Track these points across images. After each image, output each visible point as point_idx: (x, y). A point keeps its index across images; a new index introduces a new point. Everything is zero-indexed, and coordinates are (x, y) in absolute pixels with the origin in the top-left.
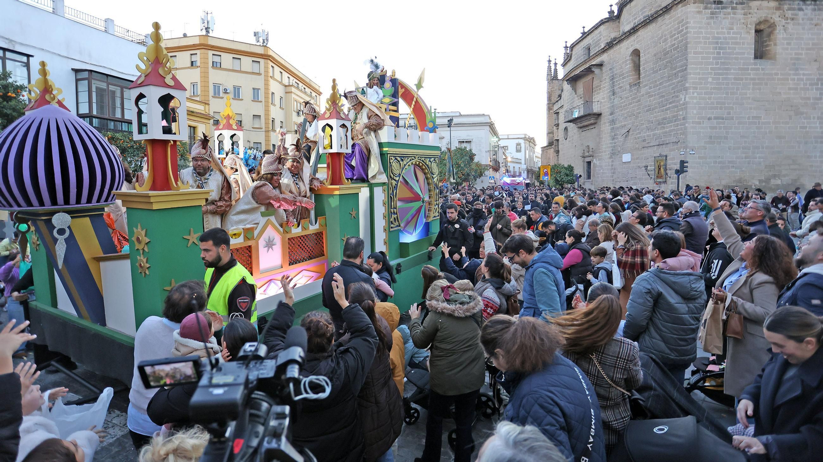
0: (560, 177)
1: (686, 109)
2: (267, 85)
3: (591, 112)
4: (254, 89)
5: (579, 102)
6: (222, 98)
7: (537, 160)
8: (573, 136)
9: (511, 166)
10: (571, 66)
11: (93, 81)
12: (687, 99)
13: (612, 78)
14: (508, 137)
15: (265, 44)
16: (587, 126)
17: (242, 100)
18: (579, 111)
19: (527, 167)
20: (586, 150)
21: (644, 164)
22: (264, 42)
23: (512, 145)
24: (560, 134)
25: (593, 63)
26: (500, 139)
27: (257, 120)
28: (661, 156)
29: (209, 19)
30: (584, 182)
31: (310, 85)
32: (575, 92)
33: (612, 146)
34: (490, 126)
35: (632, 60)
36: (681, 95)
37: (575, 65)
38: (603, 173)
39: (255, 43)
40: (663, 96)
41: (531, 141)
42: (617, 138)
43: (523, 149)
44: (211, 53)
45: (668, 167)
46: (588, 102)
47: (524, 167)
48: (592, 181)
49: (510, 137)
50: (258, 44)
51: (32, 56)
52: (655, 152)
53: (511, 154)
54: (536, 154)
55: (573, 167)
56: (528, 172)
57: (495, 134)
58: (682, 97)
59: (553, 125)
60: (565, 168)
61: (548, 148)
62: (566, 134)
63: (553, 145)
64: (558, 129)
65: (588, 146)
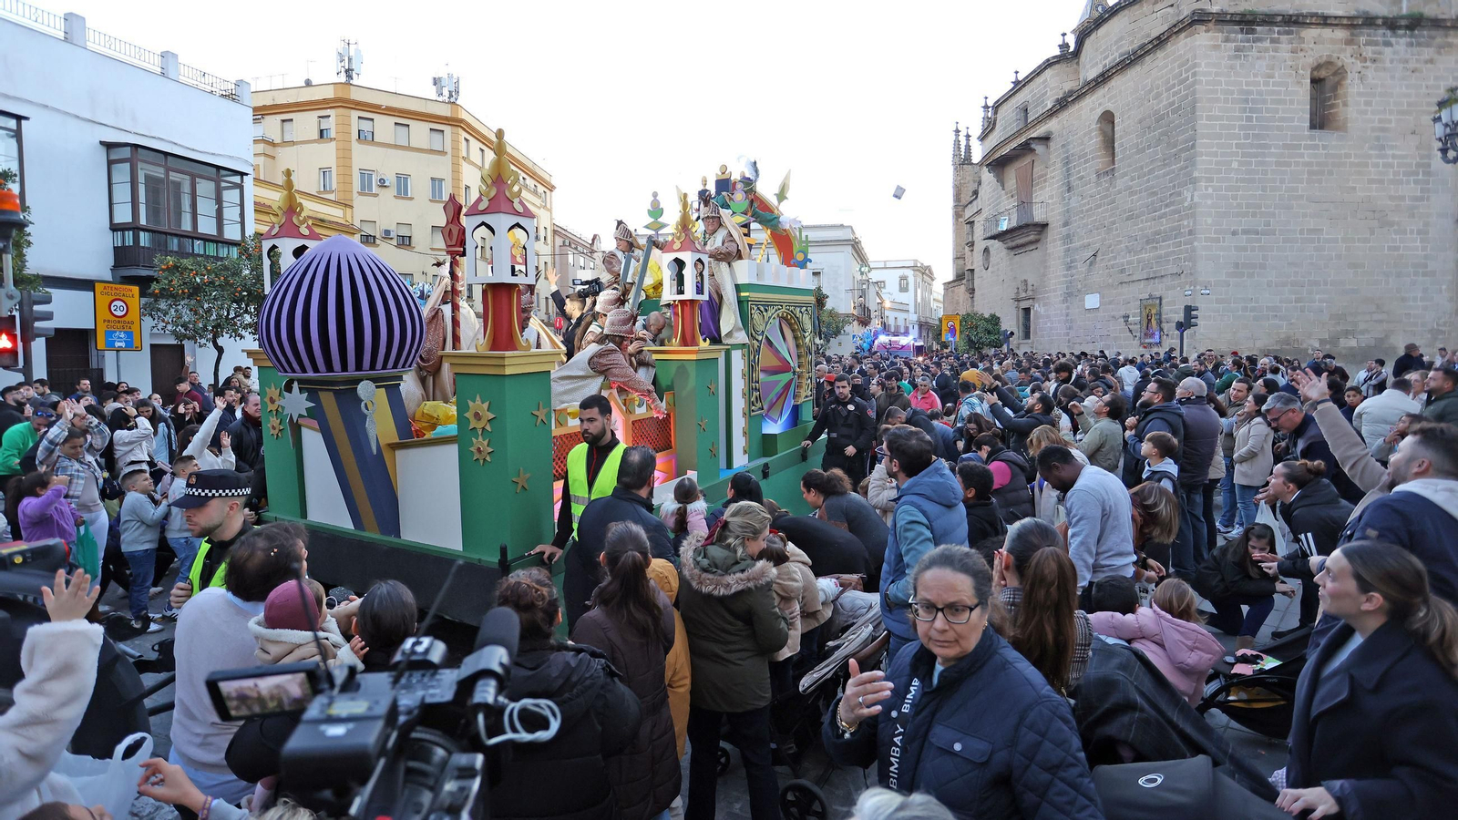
0: (977, 334)
1: (1193, 215)
2: (456, 172)
3: (1030, 222)
4: (433, 179)
5: (1009, 203)
6: (376, 195)
7: (935, 305)
8: (998, 264)
9: (891, 317)
10: (994, 139)
11: (140, 165)
12: (1196, 199)
13: (1067, 161)
14: (885, 265)
15: (452, 100)
16: (1023, 245)
17: (412, 199)
18: (1009, 220)
19: (919, 318)
20: (1022, 287)
21: (1123, 313)
22: (451, 96)
23: (892, 279)
24: (976, 260)
25: (1032, 136)
26: (870, 269)
28: (1151, 297)
29: (352, 53)
30: (1019, 344)
31: (535, 174)
32: (1003, 185)
33: (1066, 281)
34: (852, 246)
35: (1101, 129)
36: (1185, 191)
37: (1002, 139)
38: (1051, 329)
39: (434, 97)
40: (1155, 194)
41: (925, 272)
42: (1076, 267)
43: (911, 287)
44: (355, 114)
45: (1164, 317)
46: (1024, 204)
47: (914, 317)
48: (1033, 343)
49: (889, 265)
50: (440, 99)
51: (26, 118)
52: (1142, 290)
53: (891, 295)
54: (935, 295)
55: (999, 318)
56: (921, 326)
57: (862, 260)
58: (1187, 194)
59: (964, 245)
60: (985, 319)
61: (955, 284)
62: (986, 260)
63: (964, 279)
64: (972, 250)
65: (1026, 281)
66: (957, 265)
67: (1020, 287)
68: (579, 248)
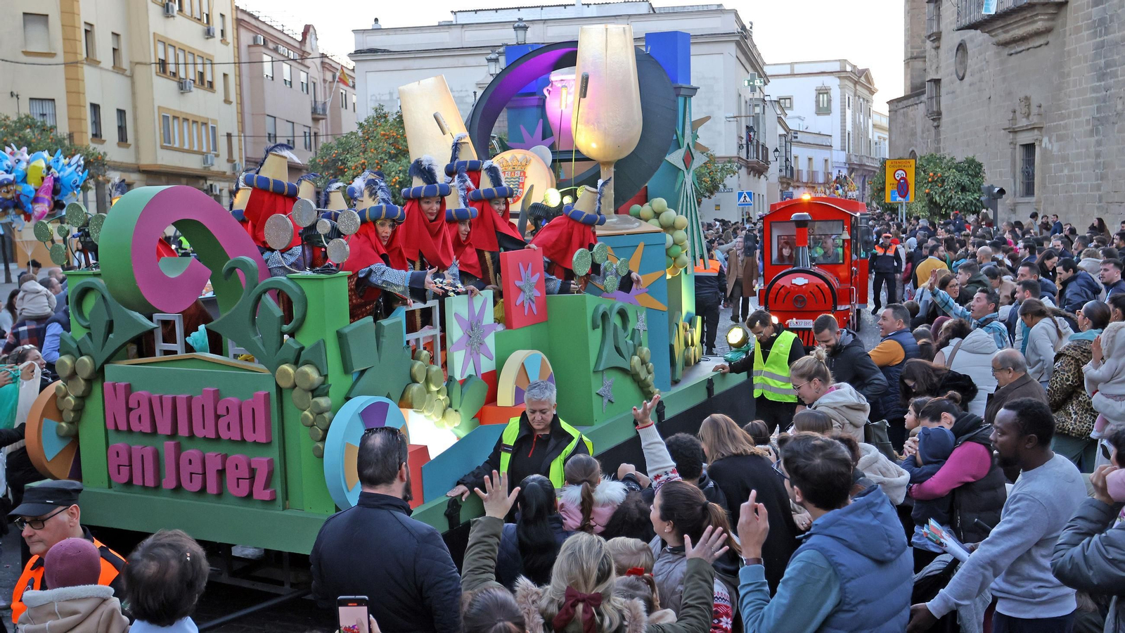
0: (943, 193)
7: (876, 136)
8: (981, 70)
9: (802, 158)
14: (792, 69)
19: (849, 158)
20: (1021, 109)
23: (802, 94)
24: (944, 65)
26: (766, 79)
27: (36, 30)
30: (1015, 205)
33: (1097, 99)
34: (738, 43)
38: (1070, 178)
41: (859, 80)
42: (1114, 75)
43: (836, 106)
47: (839, 157)
48: (1041, 199)
49: (798, 70)
53: (802, 120)
54: (876, 119)
55: (980, 165)
57: (753, 66)
59: (924, 37)
60: (956, 166)
61: (910, 101)
62: (961, 63)
63: (923, 93)
64: (938, 48)
65: (1027, 98)
66: (913, 70)
67: (1018, 109)
68: (282, 49)
